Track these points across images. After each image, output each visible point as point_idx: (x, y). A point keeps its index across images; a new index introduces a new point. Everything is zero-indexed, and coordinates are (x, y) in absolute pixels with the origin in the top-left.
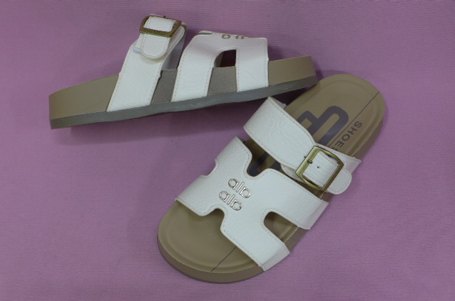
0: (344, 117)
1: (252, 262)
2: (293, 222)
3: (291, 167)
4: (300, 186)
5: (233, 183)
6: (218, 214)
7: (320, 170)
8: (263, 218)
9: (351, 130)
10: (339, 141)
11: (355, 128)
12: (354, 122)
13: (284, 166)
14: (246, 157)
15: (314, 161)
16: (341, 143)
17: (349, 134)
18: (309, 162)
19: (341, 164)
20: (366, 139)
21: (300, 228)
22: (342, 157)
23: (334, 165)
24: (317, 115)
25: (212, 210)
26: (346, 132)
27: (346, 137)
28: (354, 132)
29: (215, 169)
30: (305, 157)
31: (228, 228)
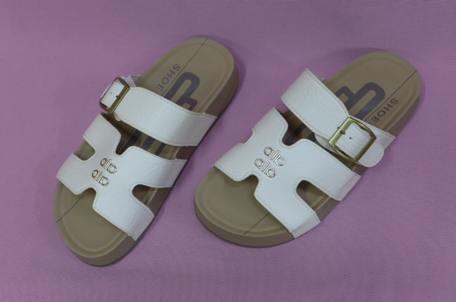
0: (380, 93)
1: (284, 227)
2: (325, 192)
3: (324, 136)
4: (333, 157)
5: (268, 151)
6: (253, 180)
7: (352, 141)
8: (296, 186)
9: (387, 106)
10: (374, 117)
11: (391, 104)
12: (391, 99)
13: (318, 136)
14: (282, 126)
15: (347, 132)
16: (376, 118)
17: (385, 110)
18: (342, 133)
19: (373, 138)
20: (401, 116)
21: (331, 198)
22: (376, 131)
23: (367, 138)
24: (355, 90)
25: (247, 176)
26: (382, 109)
27: (381, 114)
28: (390, 108)
29: (251, 138)
30: (339, 128)
31: (262, 194)
